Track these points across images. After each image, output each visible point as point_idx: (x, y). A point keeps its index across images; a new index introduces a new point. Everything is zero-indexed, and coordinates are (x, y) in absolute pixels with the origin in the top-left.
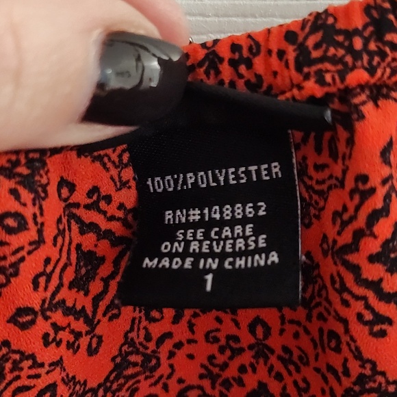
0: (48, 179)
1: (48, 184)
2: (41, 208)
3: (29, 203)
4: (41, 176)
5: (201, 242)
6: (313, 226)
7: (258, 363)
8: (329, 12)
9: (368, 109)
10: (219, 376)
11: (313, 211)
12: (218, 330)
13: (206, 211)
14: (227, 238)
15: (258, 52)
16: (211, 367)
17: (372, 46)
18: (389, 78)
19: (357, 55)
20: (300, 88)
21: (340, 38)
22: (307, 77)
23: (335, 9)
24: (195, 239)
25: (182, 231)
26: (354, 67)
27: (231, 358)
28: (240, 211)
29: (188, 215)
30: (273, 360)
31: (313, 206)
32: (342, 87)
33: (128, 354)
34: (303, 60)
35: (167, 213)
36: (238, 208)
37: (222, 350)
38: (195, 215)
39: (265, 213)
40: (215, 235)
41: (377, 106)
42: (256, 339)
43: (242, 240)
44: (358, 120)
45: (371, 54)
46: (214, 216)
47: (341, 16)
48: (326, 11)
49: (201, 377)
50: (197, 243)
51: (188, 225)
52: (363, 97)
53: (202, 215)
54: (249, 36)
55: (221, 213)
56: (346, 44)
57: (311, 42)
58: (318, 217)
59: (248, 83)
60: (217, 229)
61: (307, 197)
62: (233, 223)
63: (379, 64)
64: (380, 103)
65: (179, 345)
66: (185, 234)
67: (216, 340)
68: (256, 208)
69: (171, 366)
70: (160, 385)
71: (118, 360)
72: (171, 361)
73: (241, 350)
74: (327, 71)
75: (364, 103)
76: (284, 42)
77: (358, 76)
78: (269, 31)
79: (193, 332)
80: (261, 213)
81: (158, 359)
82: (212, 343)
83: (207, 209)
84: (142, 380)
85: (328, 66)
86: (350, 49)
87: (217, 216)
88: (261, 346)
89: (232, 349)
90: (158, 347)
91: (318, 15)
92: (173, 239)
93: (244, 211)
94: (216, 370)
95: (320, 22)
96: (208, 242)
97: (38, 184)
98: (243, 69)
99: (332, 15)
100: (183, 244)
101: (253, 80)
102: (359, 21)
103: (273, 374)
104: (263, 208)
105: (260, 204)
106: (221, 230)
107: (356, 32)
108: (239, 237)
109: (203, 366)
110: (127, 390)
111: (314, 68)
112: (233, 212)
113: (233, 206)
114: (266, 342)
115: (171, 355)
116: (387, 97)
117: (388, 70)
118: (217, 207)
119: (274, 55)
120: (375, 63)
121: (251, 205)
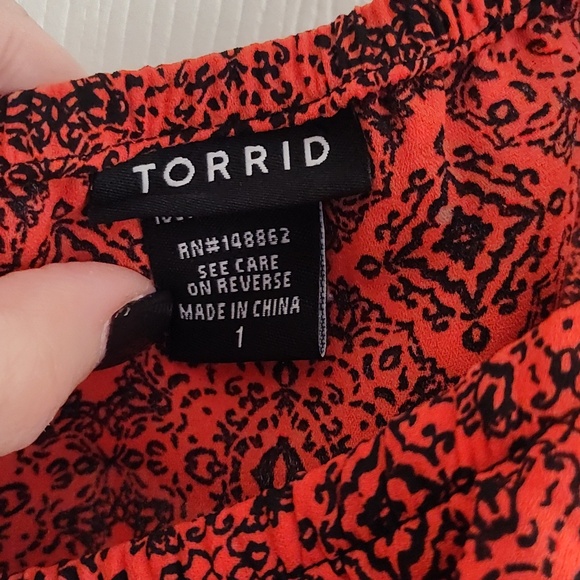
0: (43, 206)
1: (42, 211)
2: (24, 235)
3: (13, 228)
4: (36, 202)
5: (227, 278)
6: (344, 249)
7: (280, 414)
8: (358, 12)
9: (415, 103)
10: (235, 436)
11: (341, 234)
12: (239, 378)
13: (225, 240)
14: (253, 272)
15: (287, 59)
16: (228, 426)
17: (405, 40)
18: (428, 67)
19: (393, 52)
20: (340, 91)
21: (374, 38)
22: (347, 79)
23: (362, 9)
24: (220, 276)
25: (204, 267)
26: (393, 65)
27: (251, 413)
28: (262, 237)
29: (205, 247)
30: (299, 407)
31: (341, 229)
32: (385, 84)
33: (135, 380)
34: (340, 63)
35: (181, 245)
36: (260, 234)
37: (242, 403)
38: (213, 245)
39: (288, 241)
40: (241, 268)
41: (424, 98)
42: (281, 385)
43: (268, 276)
44: (407, 116)
45: (406, 49)
46: (235, 245)
47: (368, 15)
48: (354, 12)
49: (216, 438)
50: (223, 280)
51: (208, 258)
52: (408, 93)
53: (221, 244)
54: (275, 43)
55: (242, 241)
56: (381, 42)
57: (346, 44)
58: (348, 240)
59: (274, 94)
60: (241, 260)
61: (334, 220)
62: (256, 252)
63: (415, 56)
64: (425, 94)
65: (195, 394)
66: (207, 270)
67: (237, 390)
68: (280, 235)
69: (184, 416)
70: (168, 435)
71: (123, 383)
72: (185, 411)
73: (265, 400)
74: (368, 71)
75: (410, 98)
76: (315, 47)
77: (398, 72)
78: (297, 38)
79: (212, 381)
80: (285, 240)
81: (169, 402)
82: (232, 395)
83: (225, 237)
84: (149, 419)
85: (367, 65)
86: (385, 47)
87: (238, 244)
88: (286, 394)
89: (253, 400)
90: (170, 387)
91: (346, 18)
92: (197, 279)
93: (266, 237)
94: (232, 430)
95: (350, 24)
96: (234, 278)
97: (29, 209)
98: (268, 78)
99: (360, 16)
100: (208, 282)
101: (281, 90)
102: (387, 18)
103: (297, 423)
104: (286, 235)
105: (282, 229)
106: (246, 260)
107: (387, 29)
108: (265, 272)
109: (220, 425)
110: (133, 424)
111: (354, 69)
112: (255, 238)
113: (254, 233)
114: (292, 388)
115: (186, 403)
116: (431, 87)
117: (425, 61)
118: (237, 235)
119: (306, 60)
120: (411, 56)
121: (274, 230)
